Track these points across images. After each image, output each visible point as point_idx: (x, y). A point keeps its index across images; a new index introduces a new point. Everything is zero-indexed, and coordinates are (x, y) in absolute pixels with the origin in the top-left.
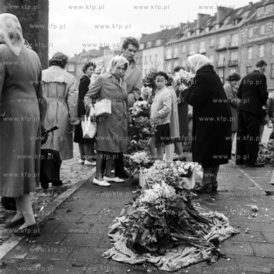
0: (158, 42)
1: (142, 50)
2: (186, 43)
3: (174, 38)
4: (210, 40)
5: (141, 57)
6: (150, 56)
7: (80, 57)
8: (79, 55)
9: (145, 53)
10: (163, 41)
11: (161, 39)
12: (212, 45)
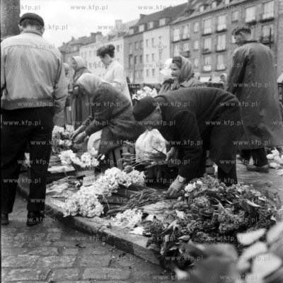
0: (163, 22)
1: (142, 33)
2: (200, 19)
3: (182, 15)
4: (232, 12)
5: (142, 41)
6: (153, 39)
7: (69, 46)
8: (68, 44)
9: (146, 36)
10: (168, 19)
11: (166, 17)
12: (236, 19)
